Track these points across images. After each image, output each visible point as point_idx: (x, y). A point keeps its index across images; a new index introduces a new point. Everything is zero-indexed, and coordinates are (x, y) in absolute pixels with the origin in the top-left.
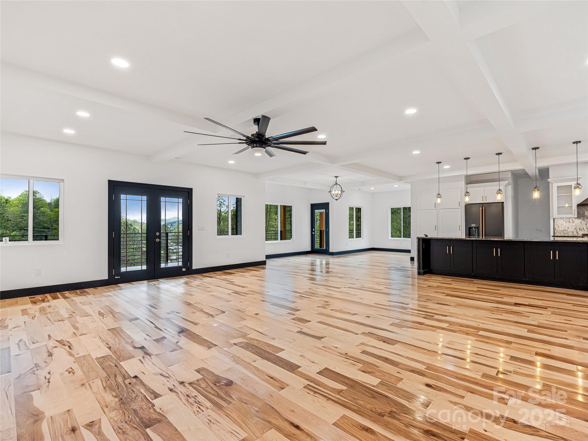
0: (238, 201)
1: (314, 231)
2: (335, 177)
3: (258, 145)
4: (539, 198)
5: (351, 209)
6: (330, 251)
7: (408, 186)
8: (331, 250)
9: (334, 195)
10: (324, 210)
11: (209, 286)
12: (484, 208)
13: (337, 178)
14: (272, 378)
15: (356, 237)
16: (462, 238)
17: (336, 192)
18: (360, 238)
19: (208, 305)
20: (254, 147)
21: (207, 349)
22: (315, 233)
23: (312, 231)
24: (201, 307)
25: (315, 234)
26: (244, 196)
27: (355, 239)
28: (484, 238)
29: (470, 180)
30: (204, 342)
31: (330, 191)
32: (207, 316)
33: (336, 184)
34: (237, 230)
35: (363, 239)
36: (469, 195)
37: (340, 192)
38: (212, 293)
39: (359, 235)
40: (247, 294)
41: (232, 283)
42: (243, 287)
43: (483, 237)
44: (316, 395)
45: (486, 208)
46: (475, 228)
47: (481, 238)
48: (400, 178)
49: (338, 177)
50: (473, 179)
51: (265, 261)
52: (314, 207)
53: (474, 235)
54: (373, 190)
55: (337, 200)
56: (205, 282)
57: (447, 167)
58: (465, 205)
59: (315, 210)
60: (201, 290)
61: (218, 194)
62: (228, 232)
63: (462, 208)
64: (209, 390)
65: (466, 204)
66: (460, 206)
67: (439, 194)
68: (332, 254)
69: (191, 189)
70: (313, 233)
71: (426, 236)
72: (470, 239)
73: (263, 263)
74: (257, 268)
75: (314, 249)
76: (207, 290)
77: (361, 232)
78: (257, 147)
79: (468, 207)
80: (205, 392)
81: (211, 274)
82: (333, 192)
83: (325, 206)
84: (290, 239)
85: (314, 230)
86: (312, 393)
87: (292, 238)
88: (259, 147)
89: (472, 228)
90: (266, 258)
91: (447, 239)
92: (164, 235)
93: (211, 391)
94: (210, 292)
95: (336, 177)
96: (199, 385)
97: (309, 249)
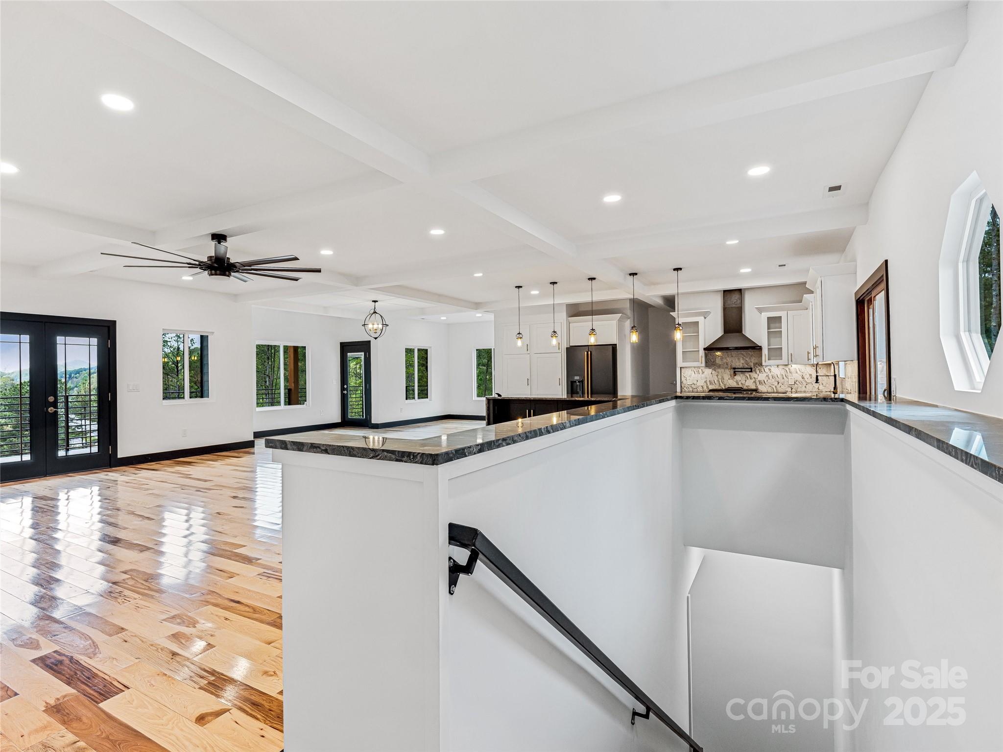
0: (204, 339)
1: (347, 389)
2: (373, 301)
3: (218, 272)
4: (637, 341)
5: (409, 352)
6: (372, 422)
7: (491, 317)
8: (374, 421)
9: (370, 330)
10: (363, 353)
11: (147, 482)
12: (589, 352)
13: (377, 303)
14: (221, 571)
15: (419, 398)
16: (563, 397)
17: (376, 326)
18: (426, 399)
19: (144, 506)
20: (212, 275)
21: (139, 552)
22: (347, 392)
23: (343, 389)
24: (131, 510)
25: (347, 394)
26: (213, 333)
27: (417, 401)
28: (590, 397)
29: (576, 311)
30: (135, 546)
31: (365, 325)
32: (141, 519)
33: (375, 312)
34: (200, 390)
35: (430, 400)
36: (556, 335)
37: (380, 326)
38: (151, 492)
39: (424, 393)
40: (210, 489)
41: (188, 476)
42: (206, 481)
43: (588, 397)
44: (269, 579)
45: (593, 353)
46: (579, 382)
47: (586, 399)
48: (477, 306)
49: (377, 301)
50: (582, 309)
51: (253, 441)
52: (346, 348)
53: (577, 393)
54: (445, 320)
55: (376, 338)
56: (139, 477)
57: (535, 292)
58: (567, 348)
59: (348, 354)
60: (133, 488)
61: (163, 329)
62: (184, 392)
63: (563, 352)
64: (139, 585)
65: (569, 347)
66: (560, 350)
67: (519, 334)
68: (376, 427)
69: (115, 322)
70: (345, 392)
71: (499, 395)
72: (573, 399)
73: (250, 444)
74: (237, 452)
75: (346, 419)
76: (143, 488)
77: (427, 390)
78: (216, 274)
79: (571, 351)
80: (133, 588)
81: (153, 465)
82: (370, 326)
83: (364, 347)
84: (304, 404)
85: (345, 386)
86: (265, 578)
87: (306, 401)
88: (220, 275)
89: (575, 382)
90: (254, 438)
91: (524, 400)
92: (63, 399)
93: (141, 587)
94: (148, 489)
95: (375, 301)
96: (126, 583)
97: (337, 419)
